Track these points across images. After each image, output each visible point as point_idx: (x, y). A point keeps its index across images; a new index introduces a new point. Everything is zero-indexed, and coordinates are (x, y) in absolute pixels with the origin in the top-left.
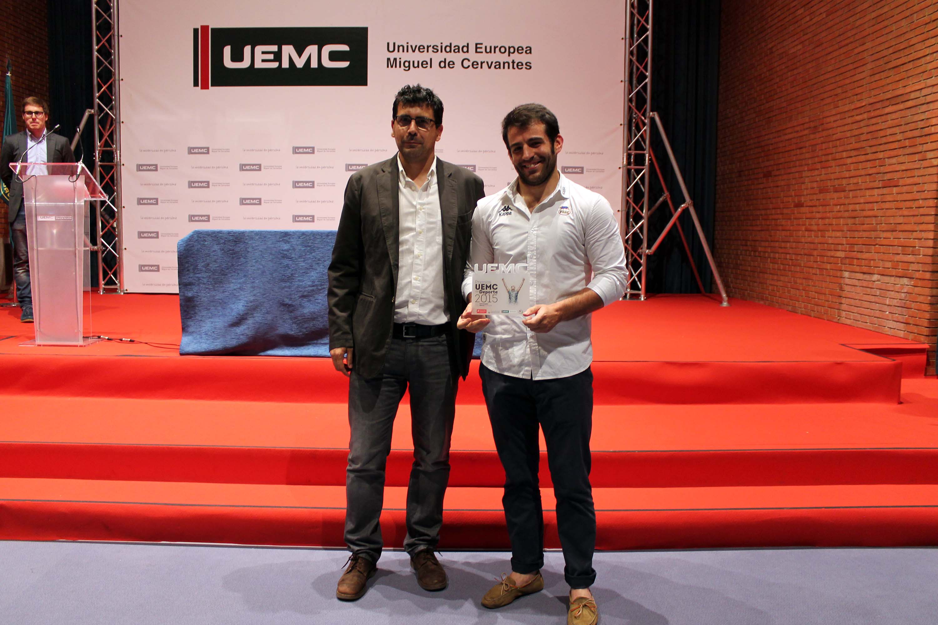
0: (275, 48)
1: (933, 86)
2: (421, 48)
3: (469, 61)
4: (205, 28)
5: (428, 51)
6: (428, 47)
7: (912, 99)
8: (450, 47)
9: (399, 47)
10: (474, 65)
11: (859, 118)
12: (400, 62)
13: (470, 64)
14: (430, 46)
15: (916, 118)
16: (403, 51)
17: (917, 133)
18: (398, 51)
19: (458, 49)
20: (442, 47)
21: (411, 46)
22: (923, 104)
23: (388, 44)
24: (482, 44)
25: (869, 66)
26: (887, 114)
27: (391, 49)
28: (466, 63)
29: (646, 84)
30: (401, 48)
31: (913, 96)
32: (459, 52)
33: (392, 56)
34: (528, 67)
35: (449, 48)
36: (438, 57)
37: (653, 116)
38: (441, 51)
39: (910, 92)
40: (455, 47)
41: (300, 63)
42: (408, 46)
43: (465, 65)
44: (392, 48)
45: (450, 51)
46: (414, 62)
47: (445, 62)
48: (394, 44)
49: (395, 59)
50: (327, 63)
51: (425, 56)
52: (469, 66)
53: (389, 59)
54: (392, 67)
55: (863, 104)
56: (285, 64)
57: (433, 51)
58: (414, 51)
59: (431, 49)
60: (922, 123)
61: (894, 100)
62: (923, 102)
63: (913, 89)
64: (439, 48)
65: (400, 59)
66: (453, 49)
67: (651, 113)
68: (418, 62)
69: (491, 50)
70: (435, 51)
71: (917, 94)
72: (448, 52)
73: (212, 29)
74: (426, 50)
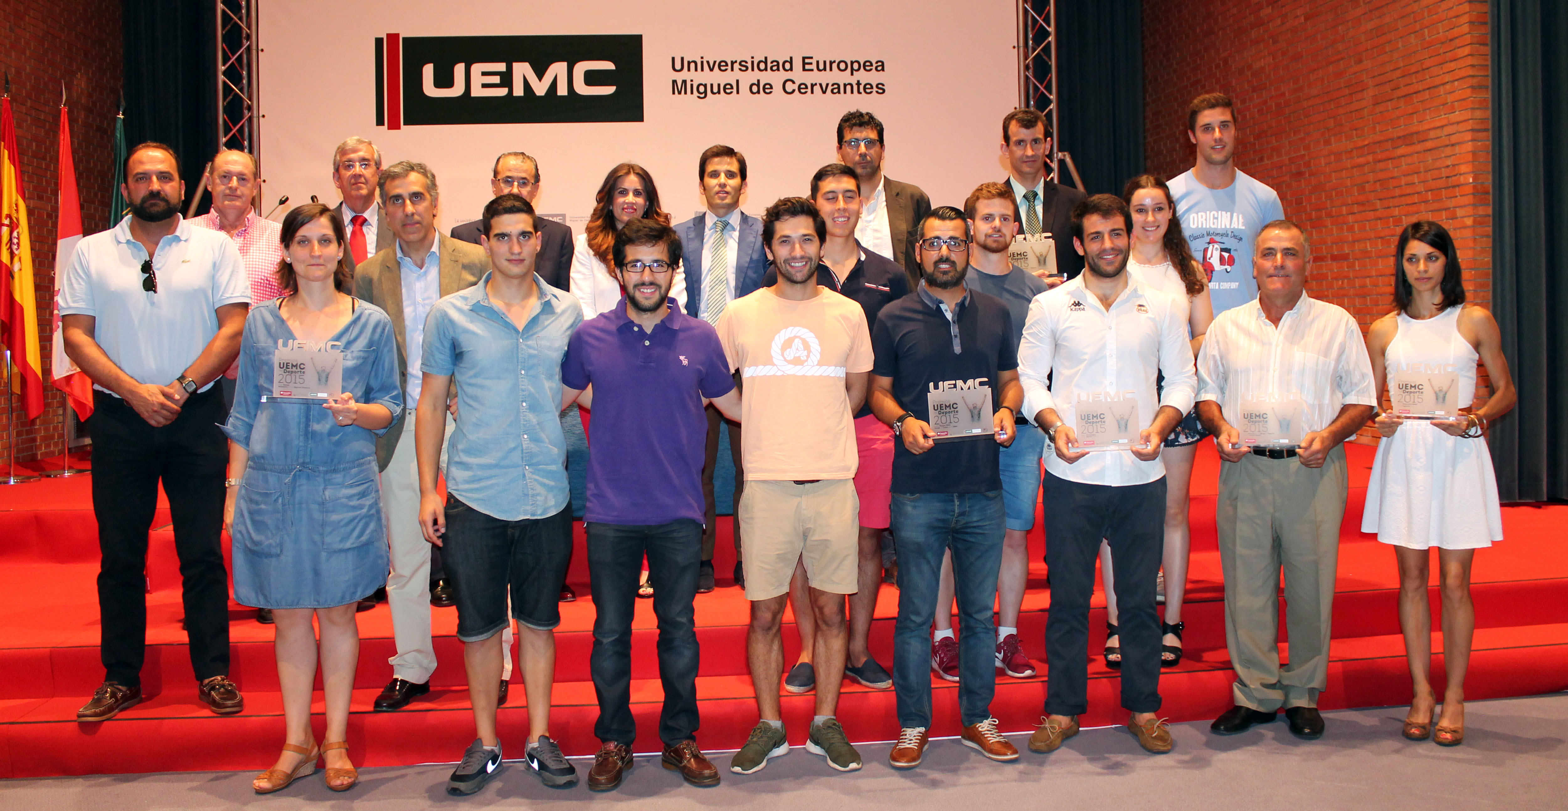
0: (501, 67)
1: (1458, 123)
2: (722, 66)
3: (794, 82)
4: (393, 38)
5: (732, 70)
6: (733, 63)
7: (1431, 139)
8: (766, 63)
9: (689, 63)
10: (802, 88)
11: (1361, 160)
12: (692, 85)
13: (796, 87)
14: (736, 62)
15: (1438, 164)
16: (696, 70)
17: (1441, 183)
18: (689, 70)
19: (776, 66)
20: (753, 62)
21: (708, 62)
22: (1447, 146)
23: (673, 59)
24: (812, 58)
25: (1370, 93)
26: (1400, 157)
27: (678, 67)
28: (789, 87)
29: (1051, 110)
30: (692, 65)
31: (1432, 134)
32: (778, 70)
33: (679, 77)
34: (881, 91)
35: (764, 65)
36: (748, 78)
37: (1062, 158)
38: (753, 70)
39: (1429, 130)
40: (772, 62)
41: (540, 88)
42: (702, 62)
43: (789, 89)
44: (679, 65)
45: (766, 69)
46: (712, 85)
47: (758, 86)
48: (682, 59)
49: (684, 82)
50: (582, 89)
51: (729, 77)
52: (794, 91)
53: (674, 82)
54: (680, 93)
55: (1366, 143)
56: (518, 91)
57: (740, 69)
58: (711, 70)
59: (736, 66)
60: (1448, 170)
61: (1407, 139)
62: (1447, 143)
63: (1432, 125)
64: (749, 65)
65: (692, 81)
66: (769, 65)
67: (1060, 154)
68: (719, 85)
69: (825, 67)
70: (744, 68)
71: (1438, 133)
72: (762, 71)
73: (405, 40)
74: (729, 67)
